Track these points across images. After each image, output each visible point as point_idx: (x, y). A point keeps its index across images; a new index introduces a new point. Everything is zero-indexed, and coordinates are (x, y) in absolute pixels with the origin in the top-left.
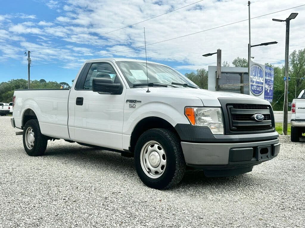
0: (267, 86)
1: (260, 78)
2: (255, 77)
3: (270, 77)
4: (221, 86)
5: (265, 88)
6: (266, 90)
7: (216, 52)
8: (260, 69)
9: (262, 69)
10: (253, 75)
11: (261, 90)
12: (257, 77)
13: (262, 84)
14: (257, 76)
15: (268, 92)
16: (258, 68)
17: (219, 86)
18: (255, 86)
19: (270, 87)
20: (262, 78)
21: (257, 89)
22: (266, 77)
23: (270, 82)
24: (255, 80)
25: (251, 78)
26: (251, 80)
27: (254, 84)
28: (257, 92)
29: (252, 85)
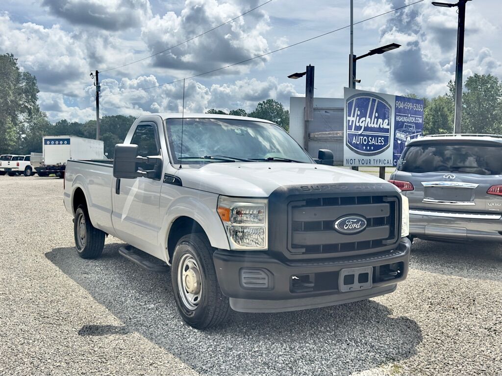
0: (401, 135)
1: (380, 121)
2: (364, 119)
3: (411, 116)
4: (312, 135)
5: (396, 139)
6: (399, 142)
7: (305, 71)
8: (379, 102)
9: (387, 103)
10: (358, 115)
11: (381, 142)
12: (368, 120)
13: (387, 131)
14: (370, 117)
16: (374, 101)
17: (309, 134)
18: (364, 136)
19: (412, 137)
20: (386, 121)
21: (369, 141)
22: (398, 118)
23: (411, 127)
24: (362, 125)
25: (349, 121)
26: (350, 124)
27: (360, 132)
28: (368, 148)
29: (351, 136)
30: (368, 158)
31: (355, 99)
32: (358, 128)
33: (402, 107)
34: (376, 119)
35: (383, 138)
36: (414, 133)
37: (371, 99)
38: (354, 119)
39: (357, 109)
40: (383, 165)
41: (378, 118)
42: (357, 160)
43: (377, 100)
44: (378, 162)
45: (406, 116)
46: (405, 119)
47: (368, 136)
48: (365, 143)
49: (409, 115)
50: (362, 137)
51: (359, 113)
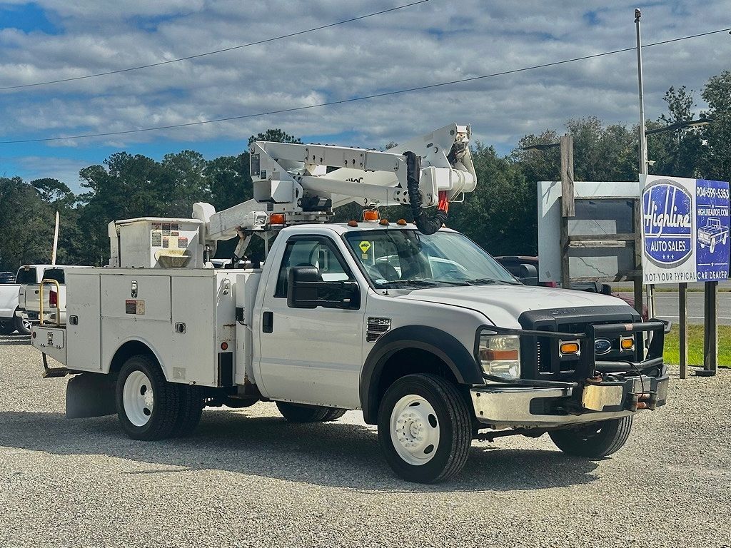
0: (704, 237)
1: (680, 217)
2: (661, 216)
3: (715, 208)
5: (699, 243)
6: (703, 246)
8: (678, 192)
9: (686, 190)
10: (655, 212)
11: (682, 248)
12: (667, 216)
13: (688, 231)
14: (669, 213)
15: (712, 251)
16: (672, 189)
18: (662, 240)
19: (718, 238)
20: (687, 216)
21: (668, 248)
22: (700, 213)
23: (715, 223)
24: (660, 224)
25: (646, 220)
26: (647, 225)
27: (658, 235)
28: (668, 256)
29: (649, 241)
30: (669, 271)
31: (650, 189)
32: (656, 230)
33: (704, 195)
34: (675, 215)
35: (684, 242)
36: (719, 231)
37: (669, 188)
38: (651, 217)
39: (653, 202)
40: (686, 281)
41: (677, 213)
42: (657, 275)
43: (675, 188)
44: (680, 276)
45: (709, 208)
46: (708, 213)
47: (667, 240)
48: (664, 250)
49: (713, 206)
50: (660, 242)
51: (656, 210)
